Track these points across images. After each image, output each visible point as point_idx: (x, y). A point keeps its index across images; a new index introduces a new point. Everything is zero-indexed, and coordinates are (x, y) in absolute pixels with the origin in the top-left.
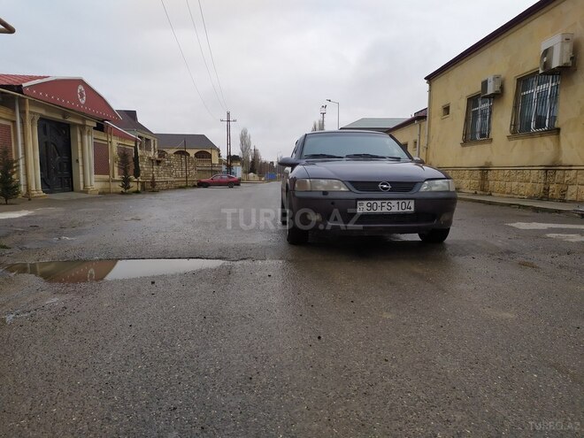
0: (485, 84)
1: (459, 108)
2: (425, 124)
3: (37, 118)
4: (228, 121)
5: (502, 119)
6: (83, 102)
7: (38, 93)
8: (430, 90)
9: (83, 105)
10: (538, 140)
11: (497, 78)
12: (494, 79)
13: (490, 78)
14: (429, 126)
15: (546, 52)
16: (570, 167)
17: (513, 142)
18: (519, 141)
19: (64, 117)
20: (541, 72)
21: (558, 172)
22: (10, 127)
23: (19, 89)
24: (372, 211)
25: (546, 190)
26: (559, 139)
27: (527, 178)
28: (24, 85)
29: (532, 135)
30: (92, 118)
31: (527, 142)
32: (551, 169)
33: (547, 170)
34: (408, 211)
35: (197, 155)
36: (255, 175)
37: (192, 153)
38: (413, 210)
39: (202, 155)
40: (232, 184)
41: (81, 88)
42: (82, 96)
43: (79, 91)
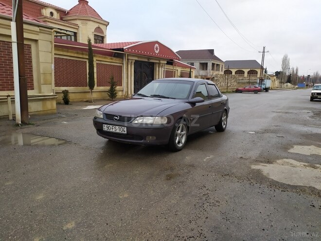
3: (134, 61)
4: (264, 52)
6: (157, 52)
7: (132, 50)
9: (158, 54)
19: (148, 60)
22: (121, 66)
23: (122, 50)
24: (108, 130)
28: (124, 48)
30: (164, 59)
34: (124, 132)
35: (249, 73)
36: (289, 84)
37: (246, 71)
38: (126, 132)
39: (252, 72)
40: (256, 91)
41: (157, 45)
42: (157, 49)
43: (155, 47)
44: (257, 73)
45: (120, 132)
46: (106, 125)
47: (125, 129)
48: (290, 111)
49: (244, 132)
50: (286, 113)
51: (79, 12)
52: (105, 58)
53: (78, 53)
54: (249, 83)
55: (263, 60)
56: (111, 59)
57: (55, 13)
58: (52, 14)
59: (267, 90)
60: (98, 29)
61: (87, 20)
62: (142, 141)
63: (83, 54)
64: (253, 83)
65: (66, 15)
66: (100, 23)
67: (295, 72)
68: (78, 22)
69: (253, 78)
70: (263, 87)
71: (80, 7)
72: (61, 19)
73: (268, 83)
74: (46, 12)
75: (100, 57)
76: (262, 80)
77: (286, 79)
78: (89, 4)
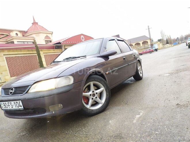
7: (66, 42)
28: (61, 42)
34: (20, 108)
35: (143, 43)
36: (168, 44)
37: (141, 43)
38: (22, 107)
39: (145, 43)
40: (151, 52)
41: (82, 36)
42: (83, 39)
43: (81, 38)
44: (147, 42)
45: (17, 108)
46: (2, 103)
47: (21, 104)
48: (183, 55)
49: (159, 76)
50: (181, 57)
51: (33, 29)
52: (49, 51)
53: (29, 51)
54: (145, 48)
55: (150, 34)
56: (54, 50)
57: (18, 33)
58: (17, 34)
59: (156, 50)
60: (47, 37)
61: (39, 33)
62: (46, 114)
63: (32, 51)
64: (147, 48)
65: (26, 33)
66: (47, 33)
67: (169, 37)
68: (34, 36)
69: (146, 46)
70: (154, 49)
71: (34, 27)
72: (23, 36)
73: (156, 46)
74: (13, 34)
75: (45, 51)
76: (152, 45)
77: (166, 42)
78: (38, 24)
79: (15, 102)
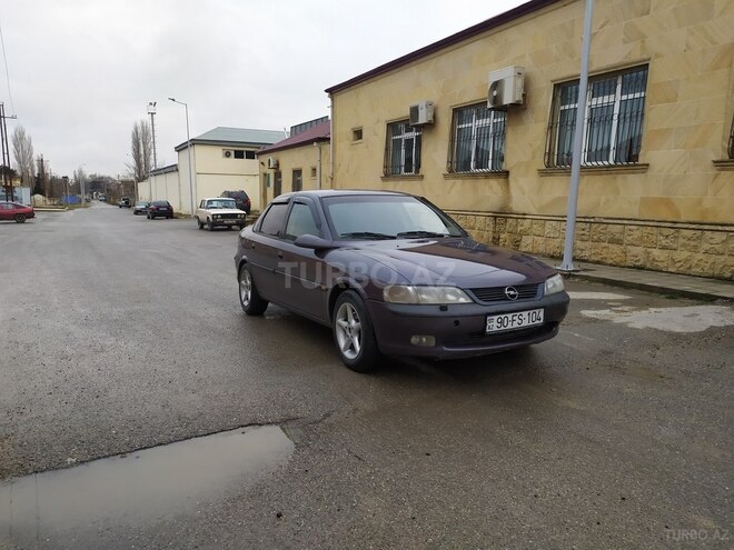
0: (415, 111)
1: (376, 134)
2: (328, 148)
5: (436, 154)
8: (333, 107)
10: (482, 183)
11: (429, 104)
12: (427, 106)
13: (422, 105)
14: (334, 152)
15: (496, 85)
16: (523, 216)
17: (451, 182)
18: (459, 182)
20: (489, 106)
21: (510, 221)
24: (503, 328)
25: (496, 240)
26: (508, 184)
27: (472, 224)
29: (475, 176)
31: (469, 183)
32: (501, 216)
33: (495, 217)
34: (538, 322)
36: (41, 198)
38: (542, 321)
40: (21, 217)
45: (531, 323)
46: (496, 318)
79: (531, 312)
